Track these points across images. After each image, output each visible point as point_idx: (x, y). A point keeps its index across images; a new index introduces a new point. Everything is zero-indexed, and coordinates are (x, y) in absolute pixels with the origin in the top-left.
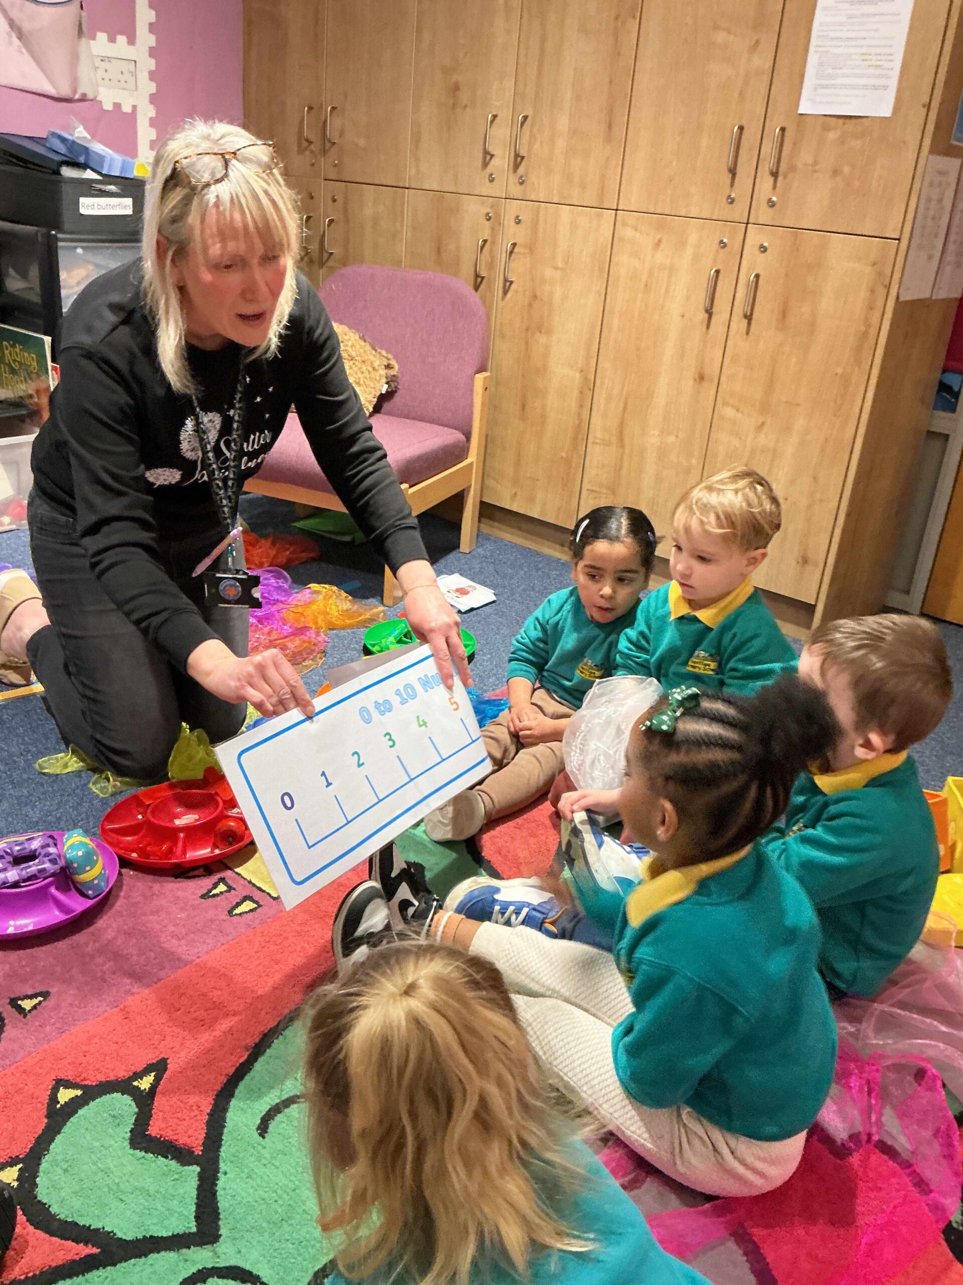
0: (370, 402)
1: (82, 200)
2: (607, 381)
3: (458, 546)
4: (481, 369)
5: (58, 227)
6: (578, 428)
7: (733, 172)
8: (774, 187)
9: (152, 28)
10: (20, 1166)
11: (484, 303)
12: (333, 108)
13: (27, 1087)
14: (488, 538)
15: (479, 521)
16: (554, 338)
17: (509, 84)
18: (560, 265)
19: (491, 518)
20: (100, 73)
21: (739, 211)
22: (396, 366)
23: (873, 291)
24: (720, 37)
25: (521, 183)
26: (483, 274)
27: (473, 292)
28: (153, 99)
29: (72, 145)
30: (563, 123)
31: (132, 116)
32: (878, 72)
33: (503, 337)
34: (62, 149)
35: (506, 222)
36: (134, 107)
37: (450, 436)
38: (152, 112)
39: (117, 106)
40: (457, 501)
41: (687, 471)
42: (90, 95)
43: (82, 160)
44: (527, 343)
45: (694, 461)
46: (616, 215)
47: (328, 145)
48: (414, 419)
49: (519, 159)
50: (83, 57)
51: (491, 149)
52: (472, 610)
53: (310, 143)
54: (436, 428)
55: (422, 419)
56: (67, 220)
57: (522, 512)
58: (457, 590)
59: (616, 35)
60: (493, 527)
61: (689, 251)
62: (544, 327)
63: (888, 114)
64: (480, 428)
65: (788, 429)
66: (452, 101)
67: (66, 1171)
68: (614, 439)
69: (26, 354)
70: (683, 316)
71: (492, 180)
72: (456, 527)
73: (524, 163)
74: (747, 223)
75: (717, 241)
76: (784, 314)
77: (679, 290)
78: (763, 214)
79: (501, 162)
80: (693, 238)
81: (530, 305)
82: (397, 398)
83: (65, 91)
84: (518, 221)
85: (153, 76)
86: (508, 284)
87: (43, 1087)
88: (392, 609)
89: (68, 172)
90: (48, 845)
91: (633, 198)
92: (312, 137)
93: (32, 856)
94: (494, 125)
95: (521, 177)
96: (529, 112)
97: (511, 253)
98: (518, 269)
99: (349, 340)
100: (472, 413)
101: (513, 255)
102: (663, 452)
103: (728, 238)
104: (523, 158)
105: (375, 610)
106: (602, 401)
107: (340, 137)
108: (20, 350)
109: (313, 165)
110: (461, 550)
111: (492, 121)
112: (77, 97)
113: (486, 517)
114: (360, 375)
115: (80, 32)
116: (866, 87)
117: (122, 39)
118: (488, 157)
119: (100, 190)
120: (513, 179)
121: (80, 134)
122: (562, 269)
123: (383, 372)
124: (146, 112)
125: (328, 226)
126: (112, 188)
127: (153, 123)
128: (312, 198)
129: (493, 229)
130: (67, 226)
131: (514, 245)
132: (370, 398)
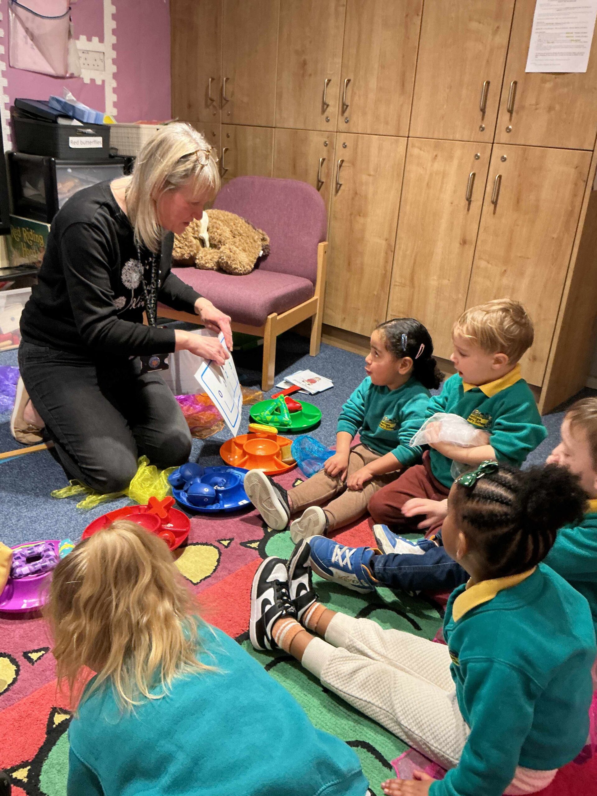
0: (252, 262)
1: (71, 139)
2: (403, 246)
3: (308, 352)
4: (322, 240)
5: (56, 156)
6: (384, 276)
7: (483, 110)
8: (510, 120)
9: (114, 32)
10: (29, 767)
11: (324, 198)
12: (227, 79)
13: (34, 713)
14: (327, 346)
15: (322, 336)
16: (369, 220)
17: (339, 60)
18: (372, 173)
19: (329, 334)
20: (82, 61)
21: (488, 135)
22: (268, 239)
23: (576, 184)
24: (474, 25)
25: (346, 122)
26: (323, 180)
27: (316, 191)
28: (115, 76)
29: (65, 105)
30: (373, 83)
31: (102, 87)
32: (578, 44)
33: (335, 218)
34: (58, 107)
35: (337, 147)
36: (103, 81)
37: (302, 283)
38: (114, 84)
39: (93, 81)
40: (307, 324)
41: (456, 302)
42: (76, 74)
43: (71, 114)
44: (351, 222)
45: (460, 296)
46: (408, 140)
47: (224, 102)
48: (279, 272)
49: (345, 107)
50: (72, 51)
51: (327, 102)
52: (318, 392)
53: (212, 100)
54: (295, 278)
55: (285, 272)
56: (61, 150)
57: (349, 330)
58: (309, 380)
59: (406, 27)
60: (330, 339)
61: (455, 162)
62: (361, 213)
63: (585, 71)
64: (322, 278)
65: (522, 274)
66: (302, 72)
67: (59, 771)
68: (408, 282)
69: (37, 236)
70: (452, 203)
71: (328, 121)
72: (307, 341)
73: (348, 110)
74: (493, 143)
75: (473, 156)
76: (518, 201)
77: (449, 187)
78: (503, 137)
79: (334, 109)
80: (458, 153)
81: (353, 199)
82: (269, 259)
83: (61, 72)
84: (345, 146)
85: (114, 62)
86: (338, 186)
87: (44, 713)
88: (267, 393)
89: (62, 122)
90: (48, 550)
91: (418, 129)
92: (215, 98)
93: (38, 557)
94: (328, 86)
95: (347, 118)
96: (352, 77)
97: (340, 166)
98: (345, 175)
99: (239, 223)
100: (317, 267)
101: (342, 168)
102: (439, 290)
103: (481, 154)
104: (347, 106)
105: (257, 394)
106: (400, 259)
107: (232, 97)
108: (33, 233)
109: (214, 115)
110: (311, 354)
111: (327, 84)
112: (68, 75)
113: (325, 334)
114: (246, 245)
115: (70, 35)
116: (569, 54)
117: (95, 39)
118: (325, 106)
119: (82, 132)
120: (341, 120)
121: (69, 97)
122: (373, 176)
123: (260, 243)
124: (111, 84)
125: (225, 152)
126: (89, 131)
127: (115, 90)
128: (214, 135)
129: (328, 151)
130: (61, 156)
131: (342, 161)
132: (252, 259)
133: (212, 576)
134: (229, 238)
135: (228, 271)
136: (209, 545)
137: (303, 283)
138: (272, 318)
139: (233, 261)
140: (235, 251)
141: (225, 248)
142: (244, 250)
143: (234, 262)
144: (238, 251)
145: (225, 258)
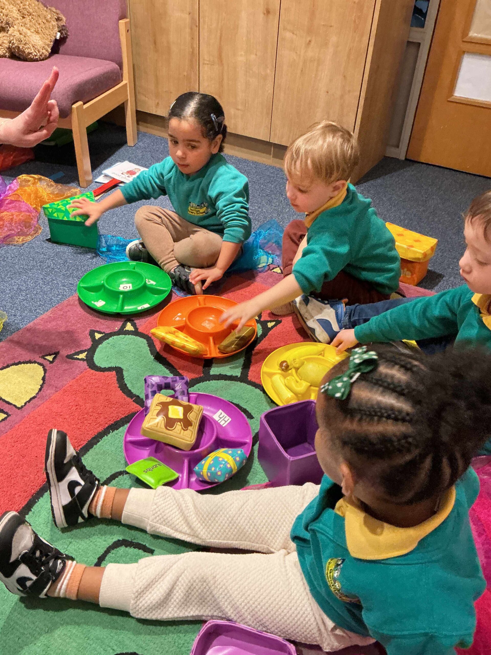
0: (48, 45)
2: (206, 20)
3: (126, 142)
4: (123, 17)
6: (192, 56)
14: (145, 135)
15: (138, 124)
19: (145, 121)
22: (64, 19)
40: (120, 111)
41: (265, 78)
45: (268, 71)
48: (81, 56)
54: (98, 61)
55: (88, 56)
58: (128, 172)
64: (128, 60)
65: (325, 44)
68: (216, 60)
82: (68, 41)
100: (121, 48)
102: (248, 67)
105: (74, 190)
106: (205, 34)
110: (128, 145)
113: (142, 122)
114: (38, 26)
123: (55, 23)
132: (47, 42)
133: (38, 397)
134: (18, 19)
135: (21, 57)
136: (33, 363)
137: (107, 66)
138: (77, 108)
139: (25, 44)
140: (26, 34)
141: (14, 30)
142: (37, 32)
143: (26, 47)
144: (29, 33)
145: (15, 41)
